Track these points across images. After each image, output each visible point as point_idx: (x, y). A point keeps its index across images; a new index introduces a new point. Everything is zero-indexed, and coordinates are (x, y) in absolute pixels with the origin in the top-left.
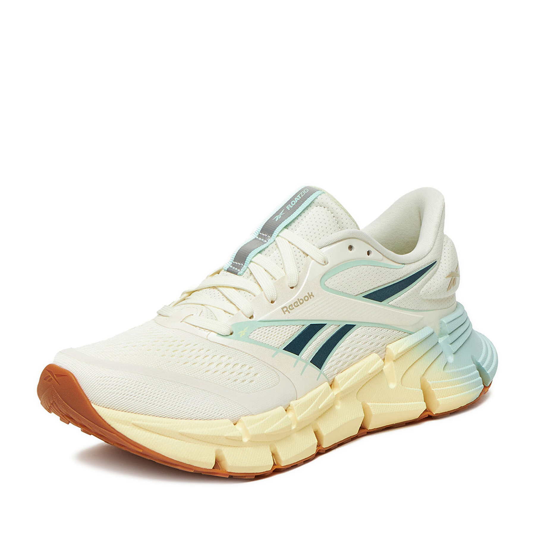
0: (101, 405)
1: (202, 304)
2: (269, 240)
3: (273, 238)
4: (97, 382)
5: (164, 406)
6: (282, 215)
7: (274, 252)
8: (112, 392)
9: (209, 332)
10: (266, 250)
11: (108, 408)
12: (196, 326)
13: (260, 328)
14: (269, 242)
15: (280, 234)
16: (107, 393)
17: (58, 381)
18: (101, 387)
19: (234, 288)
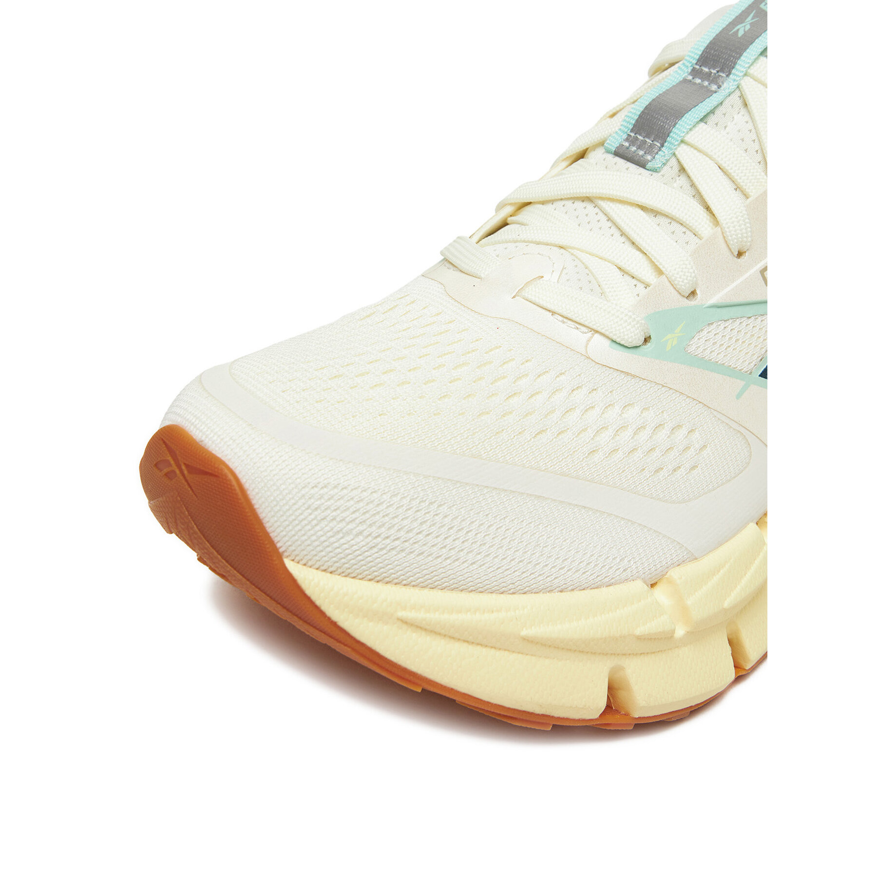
0: (313, 565)
1: (561, 244)
2: (725, 85)
3: (734, 80)
4: (303, 501)
5: (484, 564)
6: (752, 23)
7: (735, 117)
8: (344, 531)
9: (590, 334)
10: (717, 112)
11: (331, 573)
12: (553, 313)
13: (712, 324)
14: (724, 90)
15: (751, 71)
16: (330, 534)
17: (191, 484)
18: (312, 516)
19: (643, 208)
